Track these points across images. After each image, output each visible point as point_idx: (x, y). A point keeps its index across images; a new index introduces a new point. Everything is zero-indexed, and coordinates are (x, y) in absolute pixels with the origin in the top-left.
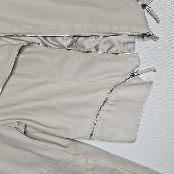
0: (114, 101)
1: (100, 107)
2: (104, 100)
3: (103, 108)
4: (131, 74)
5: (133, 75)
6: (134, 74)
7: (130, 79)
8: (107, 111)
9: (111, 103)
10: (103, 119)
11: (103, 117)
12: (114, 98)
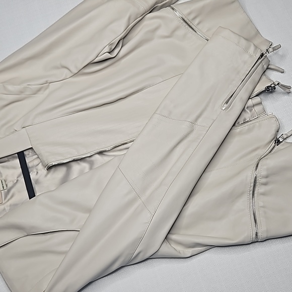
0: (267, 177)
1: (251, 192)
2: (253, 181)
3: (256, 192)
4: (275, 141)
5: (278, 142)
6: (279, 140)
7: (277, 147)
8: (263, 194)
9: (264, 180)
10: (263, 207)
11: (261, 204)
12: (264, 173)
